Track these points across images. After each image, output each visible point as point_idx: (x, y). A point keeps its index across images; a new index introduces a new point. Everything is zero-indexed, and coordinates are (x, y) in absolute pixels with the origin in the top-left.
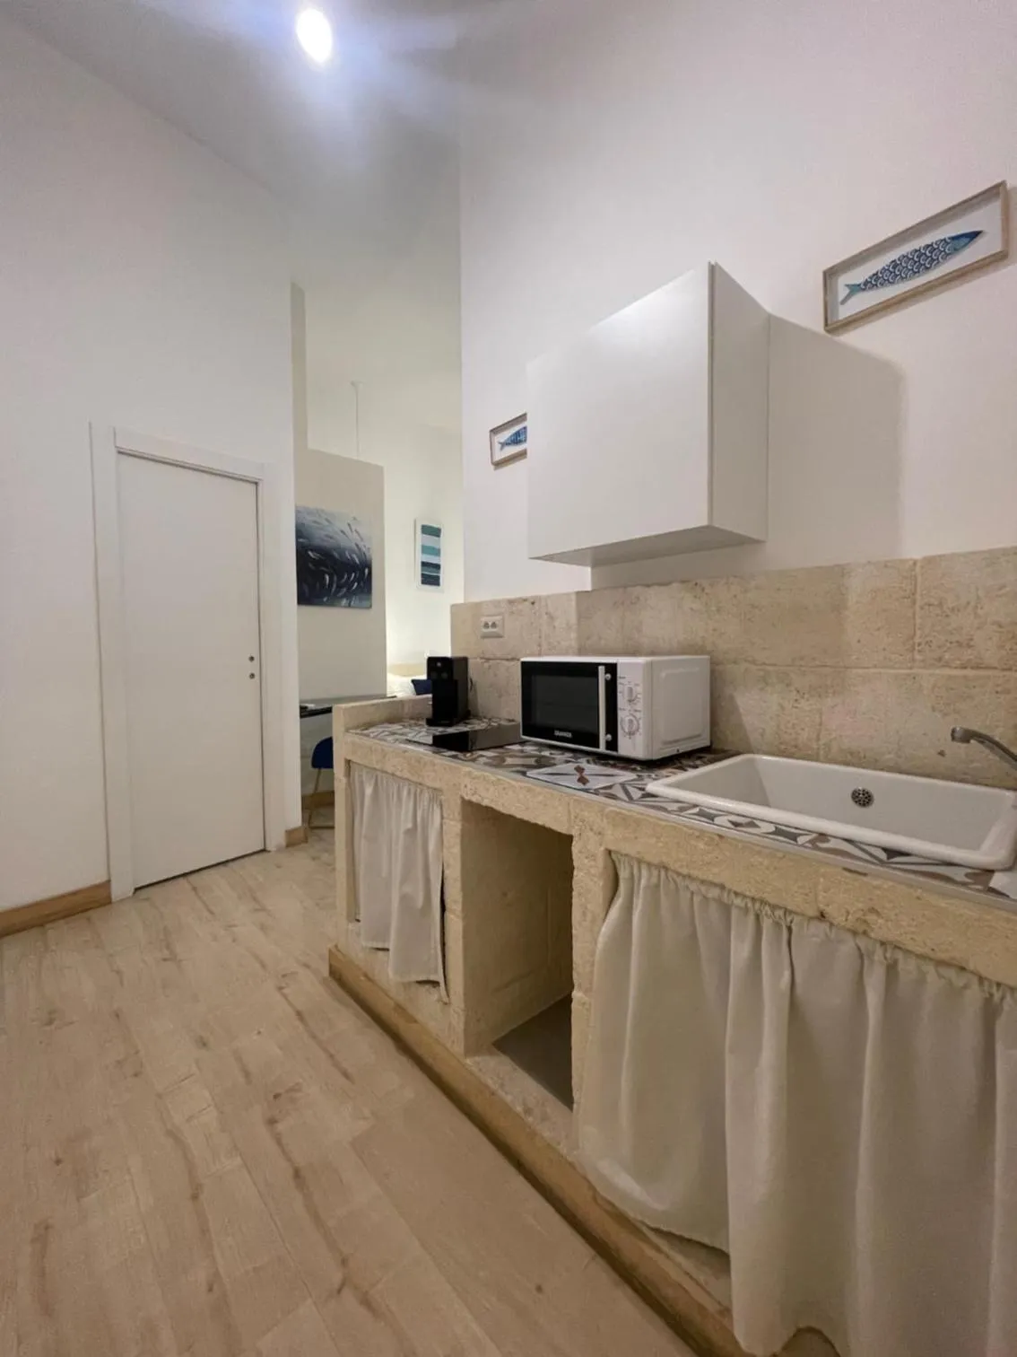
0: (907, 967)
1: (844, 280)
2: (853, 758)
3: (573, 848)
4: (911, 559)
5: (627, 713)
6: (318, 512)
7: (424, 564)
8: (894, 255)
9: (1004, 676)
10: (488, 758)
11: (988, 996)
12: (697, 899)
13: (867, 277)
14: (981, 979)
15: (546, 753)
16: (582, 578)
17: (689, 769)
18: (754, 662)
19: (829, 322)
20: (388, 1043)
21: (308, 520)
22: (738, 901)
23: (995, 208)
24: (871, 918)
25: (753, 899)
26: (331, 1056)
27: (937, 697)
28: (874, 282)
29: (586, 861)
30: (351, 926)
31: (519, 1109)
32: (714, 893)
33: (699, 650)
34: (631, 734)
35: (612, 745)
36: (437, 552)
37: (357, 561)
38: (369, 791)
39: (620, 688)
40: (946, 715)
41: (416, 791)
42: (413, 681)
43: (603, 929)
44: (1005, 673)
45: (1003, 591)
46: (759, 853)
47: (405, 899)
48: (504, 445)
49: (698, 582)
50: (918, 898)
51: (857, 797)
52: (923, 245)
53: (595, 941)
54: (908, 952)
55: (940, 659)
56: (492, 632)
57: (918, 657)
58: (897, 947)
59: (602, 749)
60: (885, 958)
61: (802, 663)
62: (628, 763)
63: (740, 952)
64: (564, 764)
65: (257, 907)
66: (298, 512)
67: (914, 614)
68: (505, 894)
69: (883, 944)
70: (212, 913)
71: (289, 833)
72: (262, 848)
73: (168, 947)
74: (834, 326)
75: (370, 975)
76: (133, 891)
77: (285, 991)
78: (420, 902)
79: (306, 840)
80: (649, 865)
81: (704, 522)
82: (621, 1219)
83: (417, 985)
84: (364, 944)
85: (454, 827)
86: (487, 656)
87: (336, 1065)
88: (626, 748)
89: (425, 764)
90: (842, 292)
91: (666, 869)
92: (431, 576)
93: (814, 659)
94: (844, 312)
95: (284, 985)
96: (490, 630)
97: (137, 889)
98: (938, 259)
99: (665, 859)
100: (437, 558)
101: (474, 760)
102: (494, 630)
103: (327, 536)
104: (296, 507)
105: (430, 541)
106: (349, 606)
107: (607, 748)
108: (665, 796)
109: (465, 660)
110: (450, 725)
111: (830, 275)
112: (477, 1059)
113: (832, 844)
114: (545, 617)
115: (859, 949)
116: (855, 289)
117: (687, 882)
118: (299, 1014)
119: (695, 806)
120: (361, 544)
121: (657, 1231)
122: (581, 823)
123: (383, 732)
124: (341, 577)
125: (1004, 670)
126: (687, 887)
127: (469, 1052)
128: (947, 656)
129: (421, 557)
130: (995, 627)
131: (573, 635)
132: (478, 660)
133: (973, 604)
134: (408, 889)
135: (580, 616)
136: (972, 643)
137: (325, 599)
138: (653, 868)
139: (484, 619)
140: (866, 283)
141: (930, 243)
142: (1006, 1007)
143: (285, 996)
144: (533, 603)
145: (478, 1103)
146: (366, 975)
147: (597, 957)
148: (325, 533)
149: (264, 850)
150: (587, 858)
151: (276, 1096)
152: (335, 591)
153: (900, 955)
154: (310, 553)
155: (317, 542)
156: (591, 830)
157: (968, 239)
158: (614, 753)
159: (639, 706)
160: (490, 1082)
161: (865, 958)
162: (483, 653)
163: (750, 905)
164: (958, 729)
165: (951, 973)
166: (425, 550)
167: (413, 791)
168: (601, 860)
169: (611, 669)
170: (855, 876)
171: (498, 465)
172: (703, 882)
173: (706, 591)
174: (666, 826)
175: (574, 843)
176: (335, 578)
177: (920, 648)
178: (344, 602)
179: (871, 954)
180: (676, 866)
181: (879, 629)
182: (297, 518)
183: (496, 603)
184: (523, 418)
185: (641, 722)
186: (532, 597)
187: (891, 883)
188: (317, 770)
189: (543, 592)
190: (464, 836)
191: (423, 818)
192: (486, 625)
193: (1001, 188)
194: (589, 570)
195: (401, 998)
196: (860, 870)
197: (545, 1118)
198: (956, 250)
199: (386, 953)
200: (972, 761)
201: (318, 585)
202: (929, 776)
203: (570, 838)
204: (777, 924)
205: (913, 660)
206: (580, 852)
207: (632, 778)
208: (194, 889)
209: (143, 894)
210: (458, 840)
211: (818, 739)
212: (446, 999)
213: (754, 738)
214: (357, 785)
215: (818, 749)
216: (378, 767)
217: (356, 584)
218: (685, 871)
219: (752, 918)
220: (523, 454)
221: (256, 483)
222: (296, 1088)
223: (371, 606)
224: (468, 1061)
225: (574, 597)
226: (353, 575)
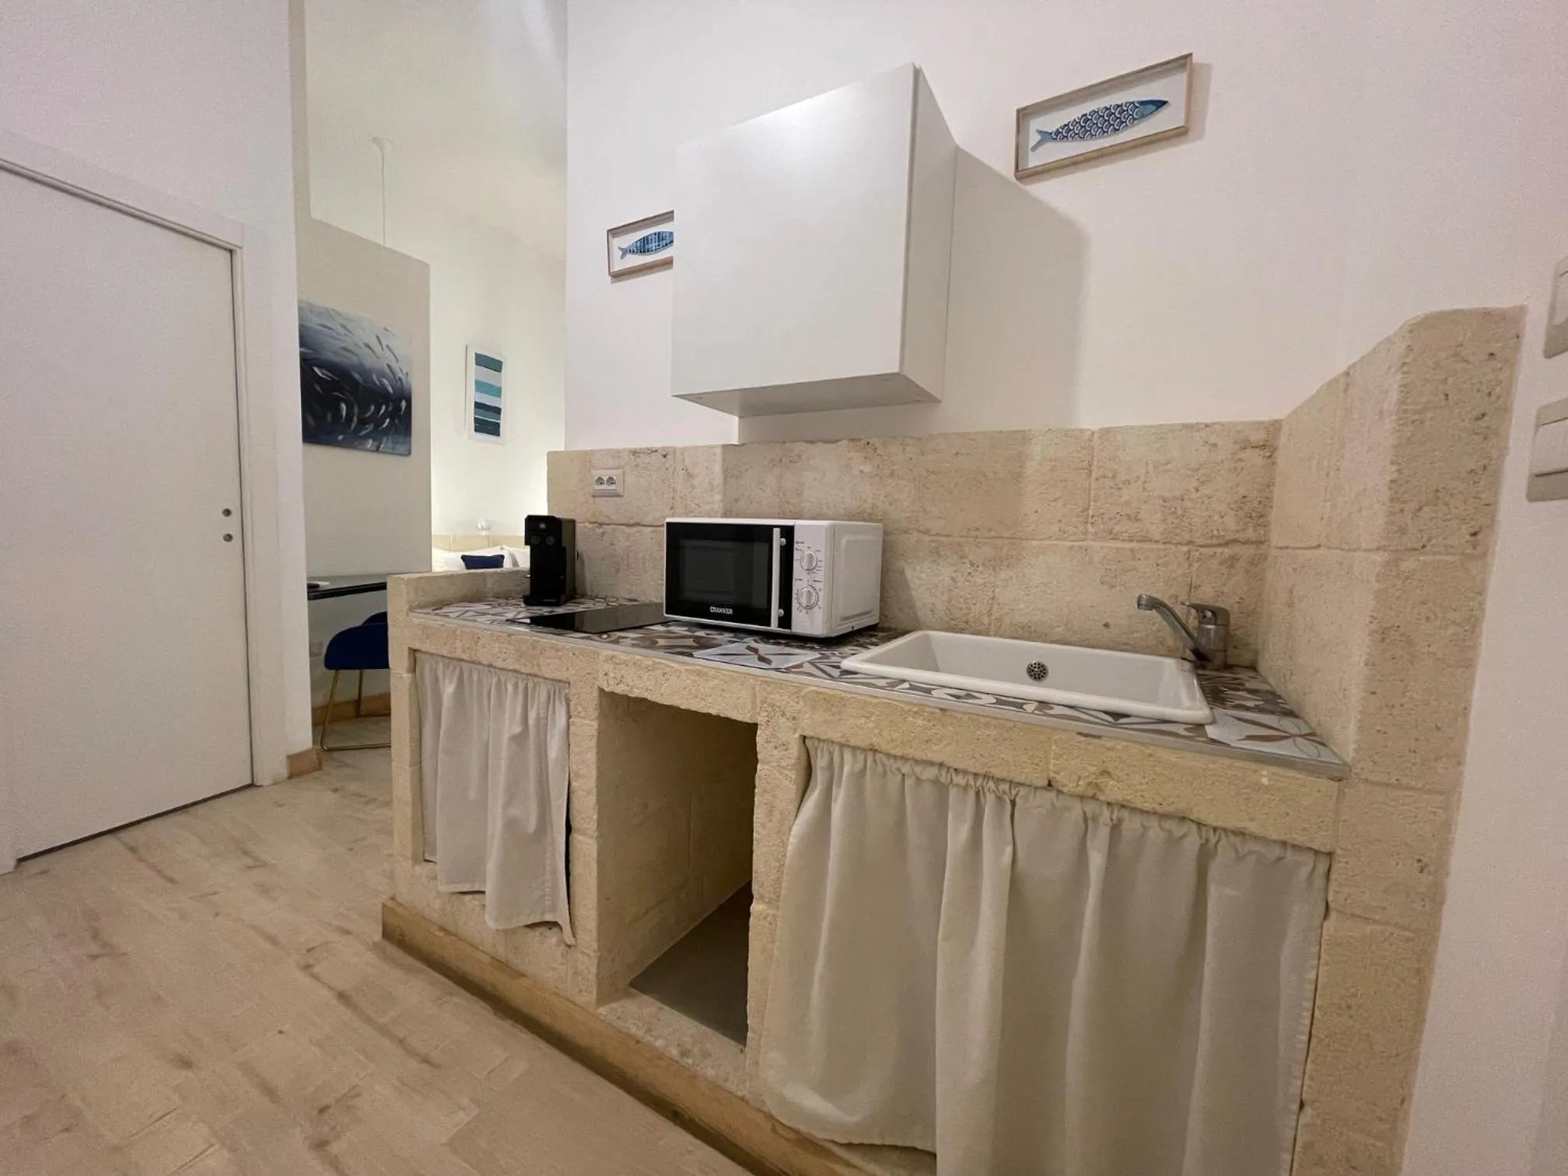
0: (1131, 825)
1: (1037, 124)
2: (1027, 633)
3: (758, 739)
4: (1089, 430)
5: (804, 584)
6: (328, 313)
7: (478, 405)
8: (1088, 107)
9: (1165, 549)
10: (633, 639)
11: (1204, 841)
12: (909, 782)
13: (1058, 126)
14: (1200, 825)
15: (701, 633)
16: (728, 428)
17: (872, 647)
18: (927, 532)
19: (1020, 169)
20: (480, 1009)
21: (314, 322)
22: (959, 779)
23: (1180, 79)
24: (1102, 780)
25: (976, 775)
26: (401, 1042)
27: (1106, 569)
28: (1063, 134)
29: (775, 752)
30: (418, 869)
31: (674, 1052)
32: (930, 773)
33: (870, 518)
34: (809, 608)
35: (786, 621)
36: (497, 392)
37: (390, 389)
38: (449, 689)
39: (796, 555)
40: (1113, 587)
41: (526, 688)
42: (464, 558)
43: (796, 829)
44: (1167, 546)
45: (1169, 467)
46: (987, 725)
47: (511, 825)
48: (625, 252)
49: (871, 442)
50: (1150, 755)
51: (1033, 671)
52: (1113, 104)
53: (784, 844)
54: (1134, 810)
55: (1111, 532)
56: (607, 489)
57: (1090, 529)
58: (1123, 806)
59: (774, 626)
60: (1112, 819)
61: (977, 533)
62: (805, 641)
63: (957, 835)
64: (728, 644)
65: (249, 861)
66: (300, 309)
67: (1090, 485)
68: (646, 806)
69: (1109, 804)
70: (172, 880)
71: (292, 759)
72: (248, 781)
73: (96, 935)
74: (1024, 174)
75: (451, 927)
76: (12, 863)
77: (316, 969)
78: (532, 826)
79: (319, 767)
80: (854, 749)
81: (895, 369)
82: (805, 1142)
83: (527, 930)
84: (443, 889)
85: (588, 726)
86: (600, 520)
87: (412, 1053)
88: (804, 623)
89: (544, 649)
90: (1034, 138)
91: (875, 751)
92: (487, 422)
93: (990, 530)
94: (1034, 161)
95: (311, 962)
96: (605, 487)
97: (21, 860)
98: (1126, 122)
99: (875, 741)
100: (497, 399)
101: (616, 642)
102: (613, 487)
103: (345, 349)
104: (300, 302)
105: (488, 375)
106: (377, 450)
107: (780, 626)
108: (864, 671)
109: (573, 522)
110: (558, 604)
111: (1024, 115)
112: (615, 1005)
113: (1058, 710)
114: (681, 473)
115: (1085, 813)
116: (1046, 136)
117: (899, 764)
118: (343, 997)
119: (903, 681)
120: (395, 366)
121: (849, 1146)
122: (769, 709)
123: (467, 611)
124: (364, 408)
125: (1164, 543)
126: (899, 769)
127: (602, 1000)
128: (1117, 528)
129: (474, 396)
130: (1161, 501)
131: (718, 497)
132: (587, 524)
133: (1142, 478)
134: (515, 812)
135: (727, 474)
136: (1139, 517)
137: (340, 438)
138: (859, 752)
139: (597, 473)
140: (1058, 132)
141: (1120, 103)
142: (1220, 850)
143: (316, 977)
144: (665, 456)
145: (615, 1056)
146: (442, 929)
147: (788, 861)
148: (343, 345)
149: (251, 785)
150: (776, 748)
151: (323, 1110)
152: (355, 428)
153: (1125, 814)
154: (316, 370)
155: (328, 356)
156: (783, 715)
157: (1155, 108)
158: (787, 631)
159: (820, 575)
160: (633, 1030)
161: (1090, 823)
162: (593, 515)
163: (971, 782)
164: (1144, 596)
165: (1171, 825)
166: (480, 386)
167: (521, 686)
168: (795, 750)
169: (788, 532)
170: (1089, 740)
171: (617, 276)
172: (917, 762)
173: (879, 451)
174: (877, 704)
175: (759, 732)
176: (356, 410)
177: (1093, 520)
178: (370, 443)
179: (1095, 819)
180: (885, 747)
181: (1056, 500)
182: (301, 318)
183: (616, 454)
184: (668, 216)
185: (821, 594)
186: (663, 448)
187: (1124, 743)
188: (333, 672)
189: (678, 443)
190: (602, 737)
191: (538, 719)
192: (600, 481)
193: (1188, 59)
194: (736, 419)
195: (501, 952)
196: (1094, 733)
197: (706, 1055)
198: (1143, 116)
199: (481, 895)
200: (1133, 632)
201: (329, 417)
202: (1093, 647)
203: (753, 728)
204: (999, 799)
205: (1086, 533)
206: (767, 742)
207: (814, 657)
208: (133, 850)
209: (33, 866)
210: (593, 743)
211: (990, 615)
212: (570, 940)
213: (923, 613)
214: (428, 681)
215: (990, 624)
216: (465, 656)
217: (388, 421)
218: (898, 752)
219: (972, 794)
220: (668, 263)
221: (231, 252)
222: (355, 1092)
223: (410, 453)
224: (602, 1010)
225: (719, 451)
226: (384, 407)
